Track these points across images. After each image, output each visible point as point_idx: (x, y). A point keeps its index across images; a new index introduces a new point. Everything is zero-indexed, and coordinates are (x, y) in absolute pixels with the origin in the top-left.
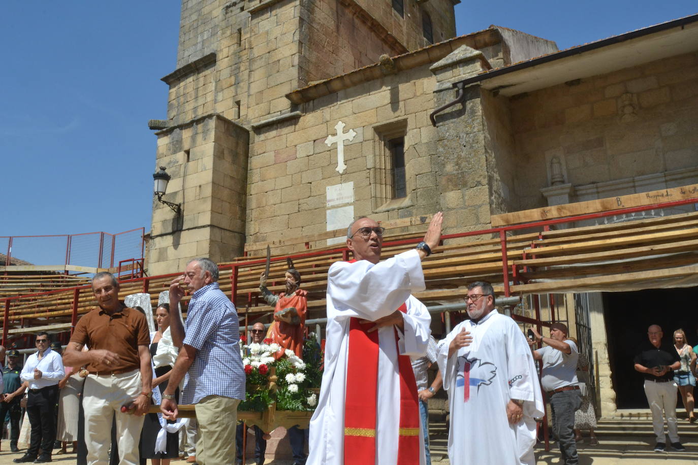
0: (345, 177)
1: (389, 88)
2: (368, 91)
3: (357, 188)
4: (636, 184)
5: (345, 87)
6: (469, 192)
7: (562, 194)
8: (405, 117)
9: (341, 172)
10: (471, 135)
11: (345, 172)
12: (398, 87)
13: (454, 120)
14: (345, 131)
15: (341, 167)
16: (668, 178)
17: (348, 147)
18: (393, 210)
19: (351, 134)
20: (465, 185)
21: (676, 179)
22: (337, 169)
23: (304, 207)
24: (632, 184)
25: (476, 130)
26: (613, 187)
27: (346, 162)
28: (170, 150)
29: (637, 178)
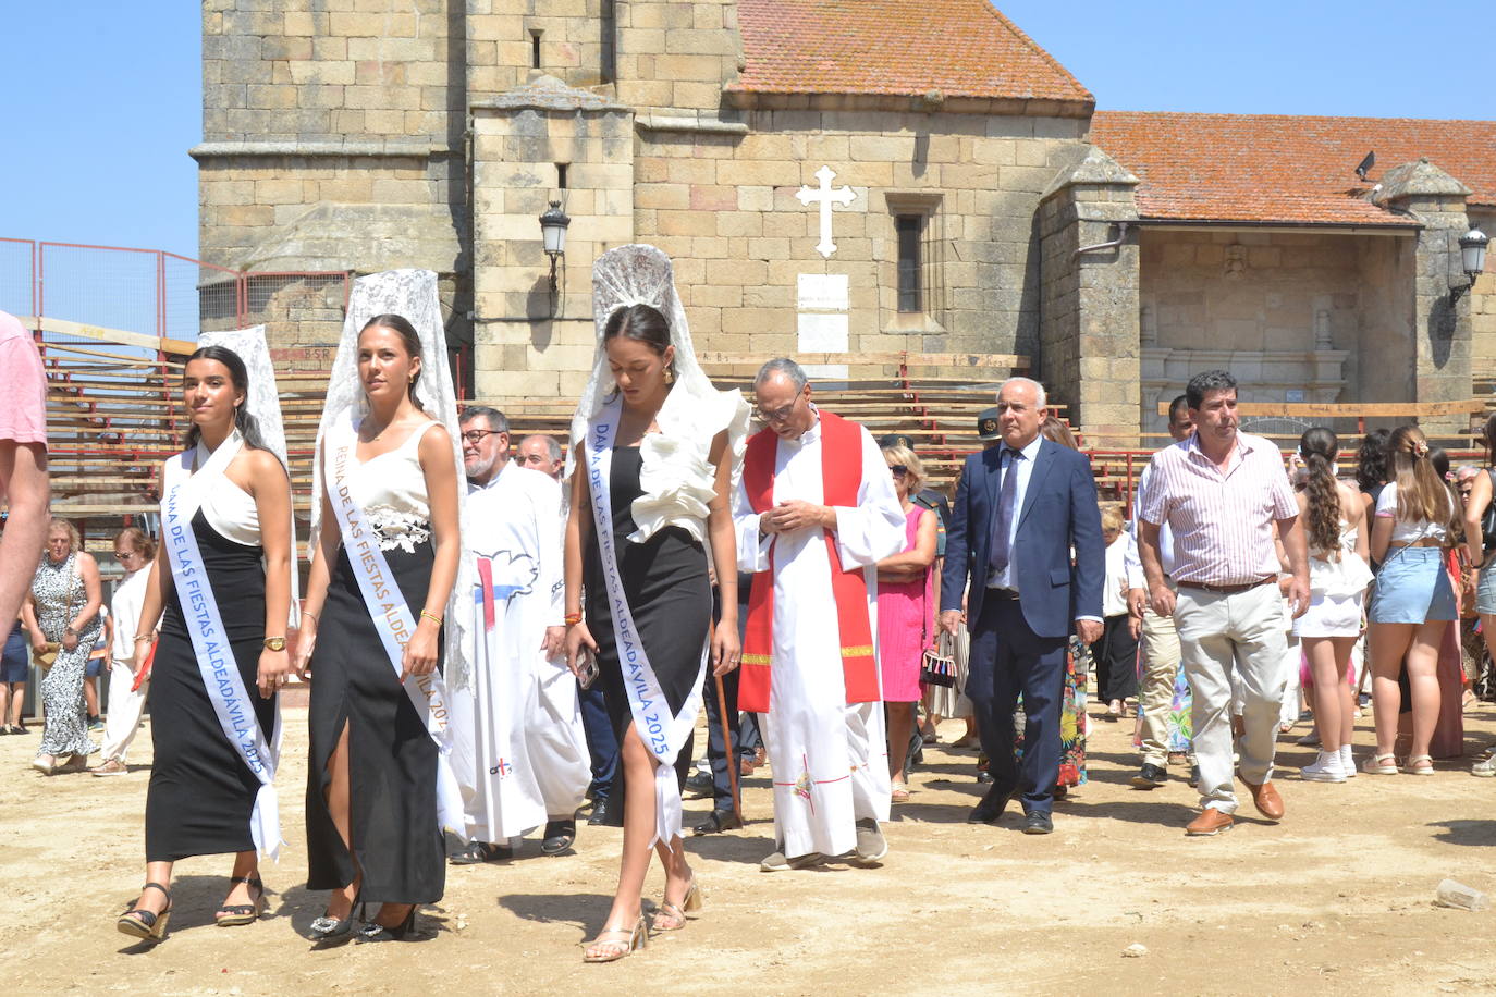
0: (833, 263)
1: (914, 134)
2: (879, 127)
3: (855, 289)
4: (1234, 359)
5: (841, 108)
6: (1117, 363)
7: (1159, 359)
8: (940, 191)
9: (827, 255)
10: (1125, 291)
11: (834, 257)
12: (928, 137)
13: (1105, 265)
14: (835, 186)
15: (826, 247)
16: (1266, 359)
17: (839, 216)
18: (915, 334)
19: (845, 195)
20: (1112, 352)
21: (1273, 362)
22: (819, 248)
23: (755, 300)
24: (1227, 359)
25: (1131, 286)
26: (1210, 358)
27: (835, 240)
28: (514, 150)
29: (1236, 353)
